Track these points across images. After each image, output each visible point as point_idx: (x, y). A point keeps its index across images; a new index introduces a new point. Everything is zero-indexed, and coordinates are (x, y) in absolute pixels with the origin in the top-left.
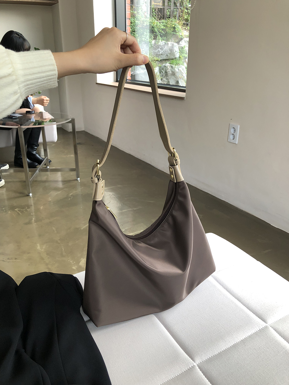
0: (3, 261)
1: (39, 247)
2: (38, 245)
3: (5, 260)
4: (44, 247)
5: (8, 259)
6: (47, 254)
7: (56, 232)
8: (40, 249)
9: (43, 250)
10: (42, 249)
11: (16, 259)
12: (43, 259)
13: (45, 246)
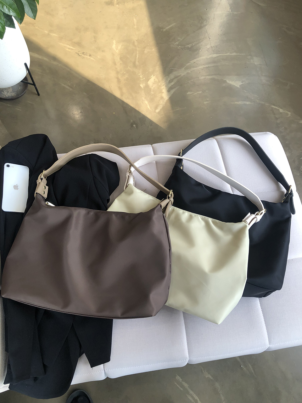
0: (78, 54)
1: (114, 46)
2: (114, 42)
3: (80, 54)
4: (119, 48)
5: (83, 53)
6: (121, 59)
7: (135, 27)
8: (115, 50)
9: (118, 51)
10: (116, 50)
11: (90, 56)
12: (115, 64)
13: (121, 45)
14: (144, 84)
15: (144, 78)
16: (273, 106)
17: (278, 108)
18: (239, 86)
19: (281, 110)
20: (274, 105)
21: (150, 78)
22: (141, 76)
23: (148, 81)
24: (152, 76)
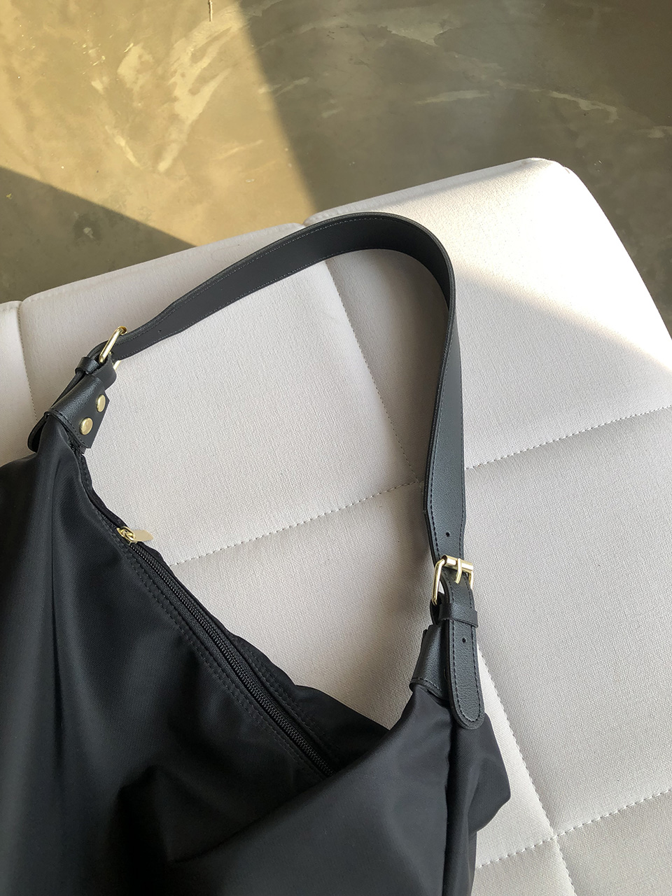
14: (105, 79)
15: (104, 58)
16: (556, 94)
17: (573, 99)
18: (431, 42)
19: (584, 104)
20: (558, 90)
21: (125, 55)
22: (90, 51)
23: (118, 66)
24: (132, 45)
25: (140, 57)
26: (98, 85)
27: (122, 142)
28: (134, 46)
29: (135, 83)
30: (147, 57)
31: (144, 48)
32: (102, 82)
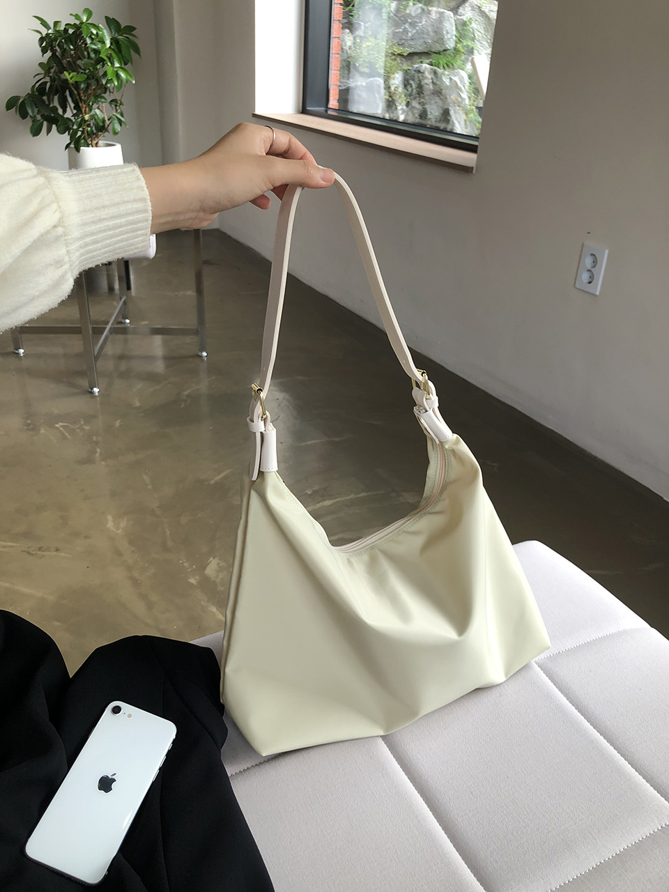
0: (28, 553)
1: (110, 525)
2: (110, 518)
3: (33, 551)
4: (123, 524)
5: (40, 549)
6: (131, 542)
7: (150, 487)
8: (114, 530)
9: (120, 530)
11: (57, 550)
12: (120, 554)
13: (125, 521)
14: (197, 577)
15: (194, 566)
21: (209, 564)
22: (185, 564)
23: (204, 570)
24: (212, 559)
25: (218, 564)
26: (192, 581)
27: (214, 609)
28: (214, 558)
29: (217, 577)
30: (222, 564)
31: (220, 559)
32: (195, 579)
